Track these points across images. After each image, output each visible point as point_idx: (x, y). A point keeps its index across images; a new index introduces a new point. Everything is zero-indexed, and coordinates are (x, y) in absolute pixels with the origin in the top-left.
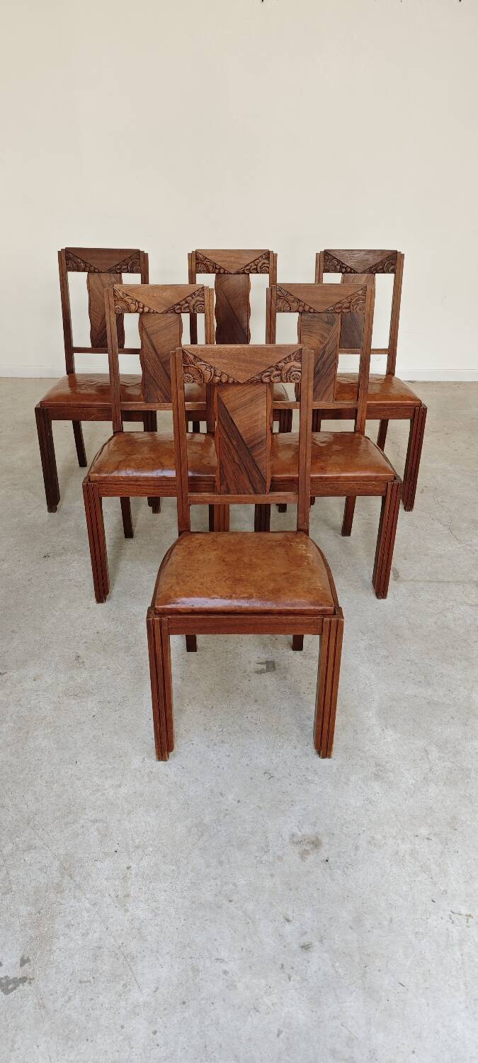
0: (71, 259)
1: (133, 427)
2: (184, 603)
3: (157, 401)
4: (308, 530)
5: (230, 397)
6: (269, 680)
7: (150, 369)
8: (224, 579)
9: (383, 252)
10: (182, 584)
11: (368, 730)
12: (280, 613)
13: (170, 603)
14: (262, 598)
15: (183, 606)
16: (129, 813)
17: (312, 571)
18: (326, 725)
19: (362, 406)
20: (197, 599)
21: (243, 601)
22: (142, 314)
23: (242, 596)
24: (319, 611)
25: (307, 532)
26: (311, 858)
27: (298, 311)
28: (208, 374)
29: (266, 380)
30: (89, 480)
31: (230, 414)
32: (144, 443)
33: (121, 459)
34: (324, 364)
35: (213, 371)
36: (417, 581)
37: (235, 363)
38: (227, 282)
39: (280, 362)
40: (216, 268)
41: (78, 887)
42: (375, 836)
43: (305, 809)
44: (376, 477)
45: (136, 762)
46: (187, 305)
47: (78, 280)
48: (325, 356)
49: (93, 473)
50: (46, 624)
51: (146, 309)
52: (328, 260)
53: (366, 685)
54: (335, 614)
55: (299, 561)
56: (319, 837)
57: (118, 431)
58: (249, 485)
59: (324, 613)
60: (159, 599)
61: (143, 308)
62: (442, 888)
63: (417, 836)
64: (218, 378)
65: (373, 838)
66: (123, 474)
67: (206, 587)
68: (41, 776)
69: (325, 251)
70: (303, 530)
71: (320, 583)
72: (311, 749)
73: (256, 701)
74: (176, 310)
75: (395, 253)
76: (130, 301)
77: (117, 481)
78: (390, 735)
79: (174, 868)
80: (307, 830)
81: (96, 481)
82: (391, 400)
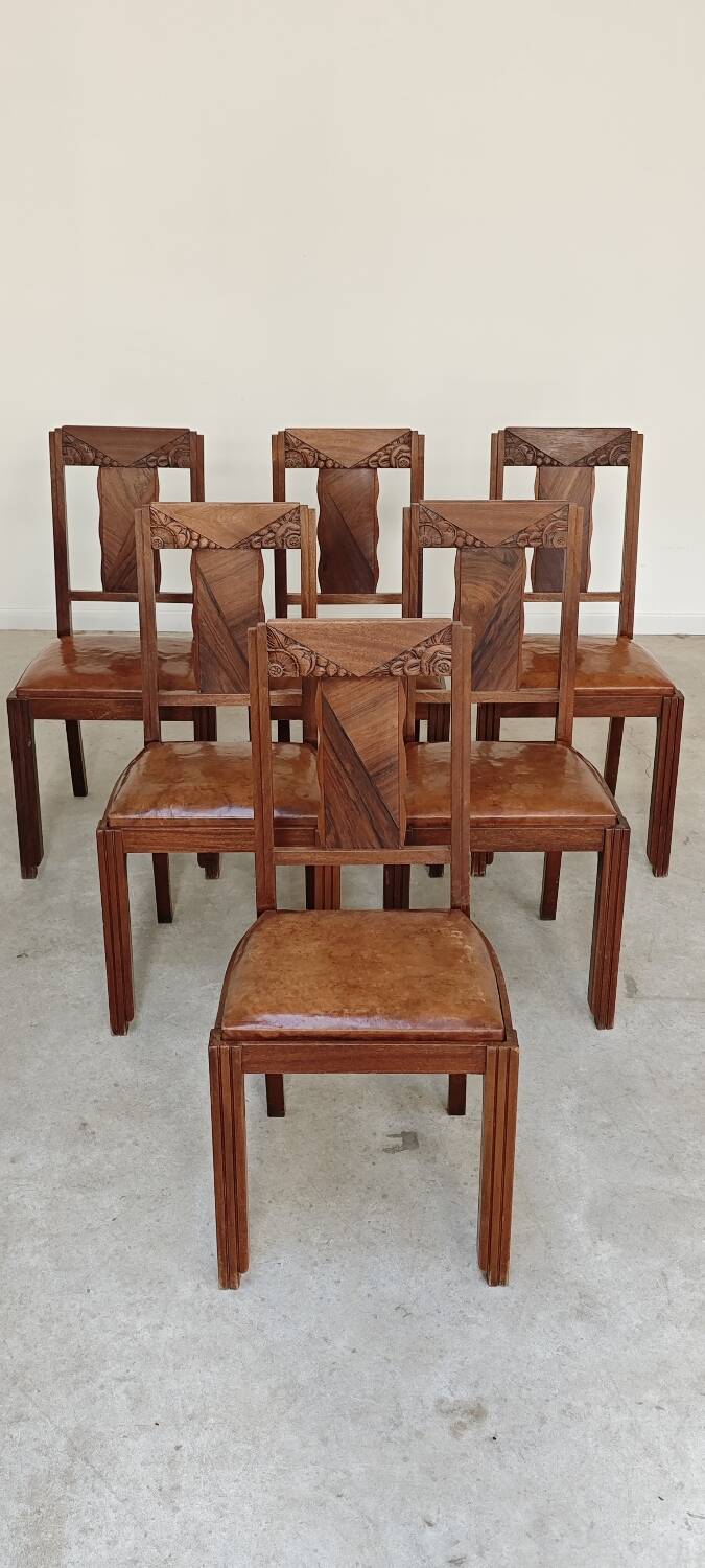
0: (70, 445)
1: (177, 732)
2: (265, 1022)
3: (219, 689)
4: (468, 908)
5: (340, 698)
6: (407, 1162)
7: (207, 637)
8: (331, 985)
9: (606, 430)
10: (264, 992)
11: (570, 1242)
12: (419, 1038)
13: (245, 1023)
14: (390, 1015)
15: (265, 1028)
16: (177, 1367)
17: (471, 973)
18: (496, 1226)
19: (565, 699)
20: (289, 1016)
21: (359, 1020)
22: (195, 550)
23: (358, 1011)
24: (481, 1036)
25: (466, 911)
26: (468, 1434)
27: (454, 545)
28: (306, 663)
29: (398, 672)
30: (108, 825)
31: (342, 723)
32: (195, 761)
33: (160, 790)
34: (501, 629)
35: (314, 659)
36: (668, 998)
37: (349, 647)
38: (336, 483)
39: (419, 645)
40: (319, 458)
41: (99, 1475)
42: (573, 1402)
43: (462, 1363)
44: (587, 820)
45: (186, 1290)
46: (271, 535)
47: (82, 481)
48: (502, 617)
49: (115, 813)
50: (28, 1071)
51: (204, 543)
52: (512, 447)
53: (571, 1170)
54: (505, 1040)
55: (451, 957)
56: (482, 1404)
57: (152, 739)
58: (372, 835)
59: (487, 1038)
60: (226, 1017)
61: (198, 541)
62: (676, 1480)
63: (641, 1403)
64: (322, 669)
65: (569, 1405)
66: (164, 814)
67: (302, 998)
68: (32, 1311)
69: (507, 431)
70: (460, 908)
71: (484, 991)
72: (473, 1270)
73: (385, 1196)
74: (251, 544)
75: (628, 432)
76: (177, 530)
77: (154, 825)
78: (606, 1250)
79: (249, 1448)
80: (464, 1394)
81: (119, 827)
82: (622, 684)
